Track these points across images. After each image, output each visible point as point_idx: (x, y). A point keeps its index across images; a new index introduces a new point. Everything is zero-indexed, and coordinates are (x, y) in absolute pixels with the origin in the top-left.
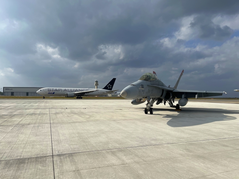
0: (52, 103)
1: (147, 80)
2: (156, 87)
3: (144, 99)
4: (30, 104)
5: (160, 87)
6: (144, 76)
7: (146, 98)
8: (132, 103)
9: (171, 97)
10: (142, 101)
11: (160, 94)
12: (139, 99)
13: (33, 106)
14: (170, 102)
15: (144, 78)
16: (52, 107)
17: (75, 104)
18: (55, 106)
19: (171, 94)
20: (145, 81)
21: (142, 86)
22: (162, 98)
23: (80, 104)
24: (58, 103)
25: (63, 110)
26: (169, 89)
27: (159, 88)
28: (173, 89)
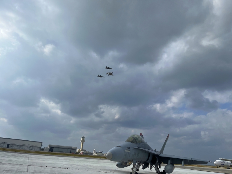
0: (32, 159)
1: (134, 143)
2: (142, 150)
3: (129, 162)
4: (9, 158)
5: (146, 150)
6: (131, 138)
7: (132, 161)
8: (117, 165)
9: (157, 161)
10: (127, 164)
11: (146, 158)
12: (125, 162)
13: (11, 161)
14: (156, 167)
15: (131, 139)
16: (31, 163)
17: (56, 162)
18: (35, 163)
19: (157, 159)
20: (132, 143)
21: (129, 148)
22: (148, 162)
23: (62, 162)
24: (39, 159)
25: (42, 169)
26: (155, 153)
27: (145, 152)
28: (160, 153)
